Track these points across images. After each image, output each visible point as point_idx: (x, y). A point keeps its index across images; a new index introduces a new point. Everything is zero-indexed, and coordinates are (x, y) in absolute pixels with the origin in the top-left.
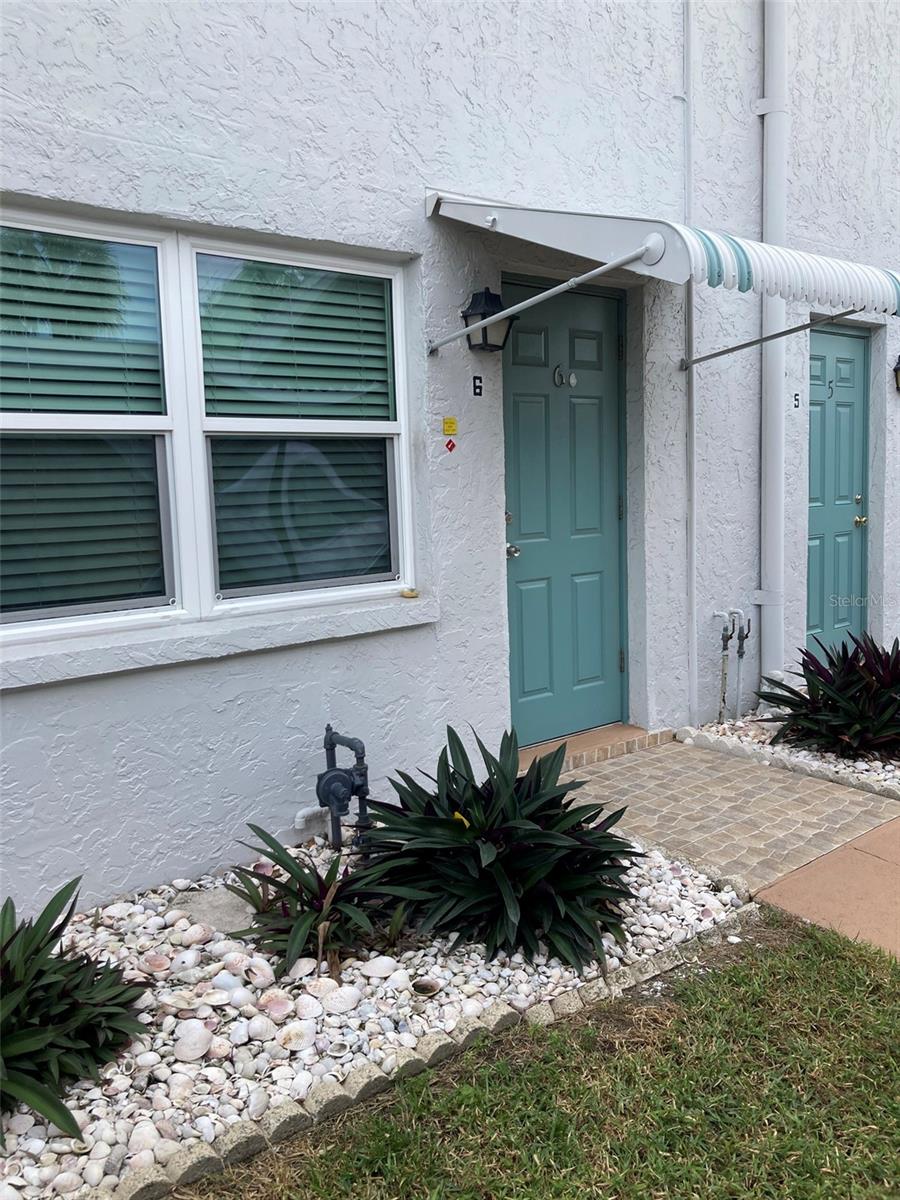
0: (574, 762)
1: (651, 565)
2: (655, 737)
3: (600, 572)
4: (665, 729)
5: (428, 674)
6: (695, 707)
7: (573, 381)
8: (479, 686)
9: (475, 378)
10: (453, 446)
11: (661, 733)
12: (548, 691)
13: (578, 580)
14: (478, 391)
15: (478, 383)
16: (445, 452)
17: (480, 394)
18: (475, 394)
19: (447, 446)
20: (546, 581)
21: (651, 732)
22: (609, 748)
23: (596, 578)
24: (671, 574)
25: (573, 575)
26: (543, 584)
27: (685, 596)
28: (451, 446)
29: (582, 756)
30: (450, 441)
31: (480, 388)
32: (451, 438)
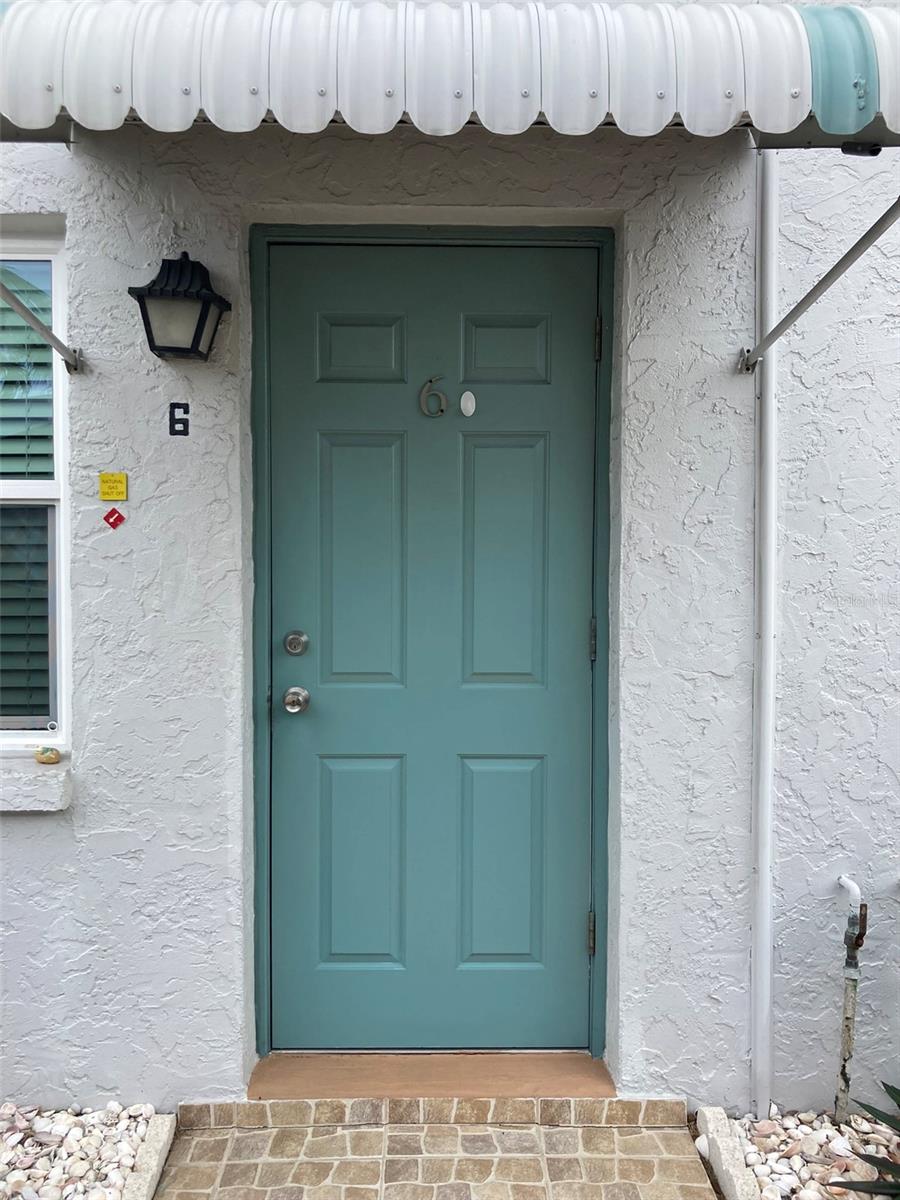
0: (392, 1110)
1: (635, 760)
2: (632, 1108)
3: (541, 757)
4: (668, 1097)
5: (56, 894)
6: (763, 1067)
7: (468, 404)
8: (169, 932)
9: (174, 406)
10: (120, 519)
11: (652, 1104)
12: (394, 961)
13: (475, 766)
14: (179, 427)
15: (179, 414)
16: (101, 530)
17: (185, 432)
18: (173, 432)
19: (106, 519)
20: (398, 760)
21: (623, 1095)
22: (493, 1102)
23: (529, 766)
24: (699, 783)
25: (464, 757)
26: (390, 765)
27: (743, 831)
28: (115, 519)
29: (415, 1104)
30: (114, 512)
31: (185, 422)
32: (117, 506)
